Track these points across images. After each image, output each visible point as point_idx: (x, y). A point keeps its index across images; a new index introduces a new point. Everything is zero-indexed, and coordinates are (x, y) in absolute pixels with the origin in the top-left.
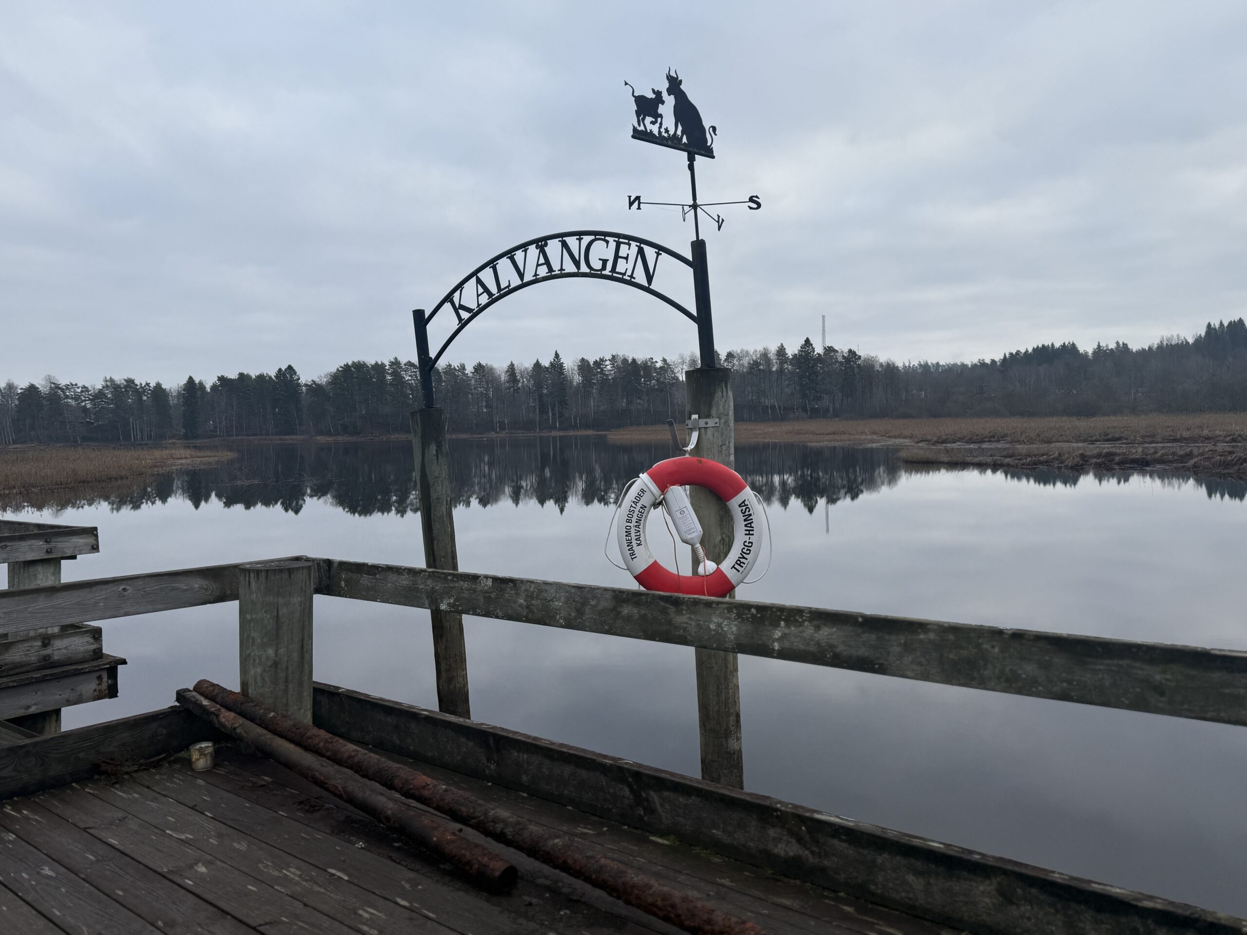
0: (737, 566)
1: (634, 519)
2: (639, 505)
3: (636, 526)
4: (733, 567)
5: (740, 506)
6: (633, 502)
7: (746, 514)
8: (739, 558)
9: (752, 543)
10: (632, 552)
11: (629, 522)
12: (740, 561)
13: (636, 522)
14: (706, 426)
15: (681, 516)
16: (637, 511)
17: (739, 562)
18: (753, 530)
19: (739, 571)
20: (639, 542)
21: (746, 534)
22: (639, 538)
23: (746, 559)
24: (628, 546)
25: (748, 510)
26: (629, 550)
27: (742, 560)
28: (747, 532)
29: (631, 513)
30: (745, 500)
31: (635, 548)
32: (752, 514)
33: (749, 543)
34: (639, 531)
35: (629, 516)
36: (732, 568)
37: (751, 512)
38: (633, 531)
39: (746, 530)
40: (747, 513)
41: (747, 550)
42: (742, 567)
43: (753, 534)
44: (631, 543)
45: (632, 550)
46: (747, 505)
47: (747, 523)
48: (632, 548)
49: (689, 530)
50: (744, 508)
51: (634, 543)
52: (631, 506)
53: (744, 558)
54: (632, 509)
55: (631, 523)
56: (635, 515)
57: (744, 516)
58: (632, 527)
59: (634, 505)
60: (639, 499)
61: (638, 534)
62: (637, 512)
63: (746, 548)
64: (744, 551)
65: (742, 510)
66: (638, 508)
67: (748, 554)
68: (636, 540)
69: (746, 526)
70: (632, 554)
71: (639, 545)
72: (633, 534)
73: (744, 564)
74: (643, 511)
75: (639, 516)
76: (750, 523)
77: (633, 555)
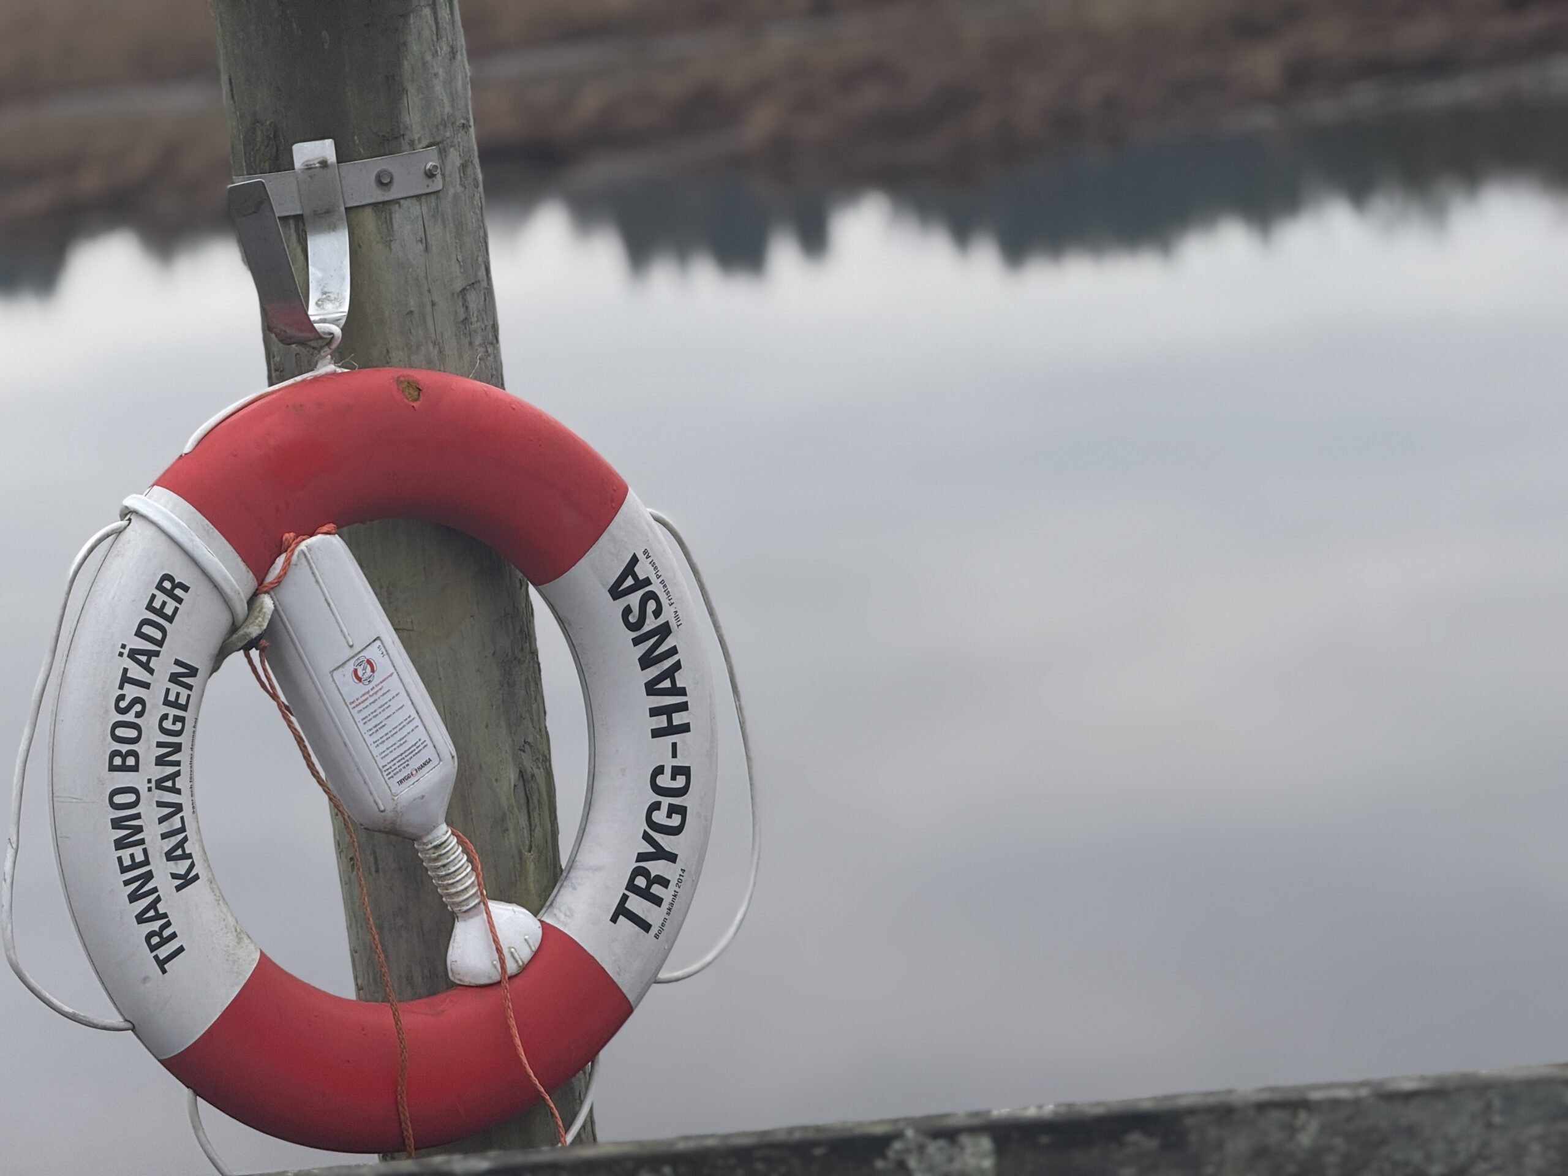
0: (636, 904)
1: (148, 750)
2: (163, 665)
3: (159, 784)
4: (621, 910)
5: (616, 592)
6: (133, 654)
7: (646, 628)
8: (641, 857)
9: (685, 771)
10: (156, 926)
11: (124, 768)
12: (645, 872)
13: (160, 761)
14: (380, 196)
15: (361, 688)
16: (154, 698)
17: (641, 882)
18: (683, 707)
19: (645, 926)
20: (182, 867)
21: (657, 733)
22: (181, 844)
23: (672, 858)
24: (133, 897)
25: (651, 605)
26: (141, 919)
27: (656, 868)
28: (662, 721)
29: (130, 717)
30: (634, 560)
31: (171, 902)
32: (673, 624)
33: (677, 771)
34: (178, 808)
35: (120, 732)
36: (614, 919)
37: (667, 615)
38: (149, 812)
39: (654, 712)
40: (651, 624)
41: (673, 810)
42: (657, 901)
43: (685, 728)
44: (149, 876)
45: (159, 916)
46: (647, 582)
47: (653, 672)
48: (153, 905)
49: (404, 760)
50: (634, 599)
51: (162, 873)
52: (125, 679)
53: (660, 854)
54: (131, 692)
55: (135, 768)
56: (150, 723)
57: (636, 642)
58: (143, 788)
59: (136, 672)
60: (158, 635)
61: (176, 822)
62: (156, 708)
63: (666, 801)
64: (660, 817)
65: (627, 611)
66: (160, 682)
67: (676, 831)
68: (170, 856)
69: (651, 688)
70: (158, 939)
71: (186, 880)
72: (152, 832)
73: (664, 882)
74: (184, 692)
75: (168, 724)
76: (670, 673)
77: (165, 941)
